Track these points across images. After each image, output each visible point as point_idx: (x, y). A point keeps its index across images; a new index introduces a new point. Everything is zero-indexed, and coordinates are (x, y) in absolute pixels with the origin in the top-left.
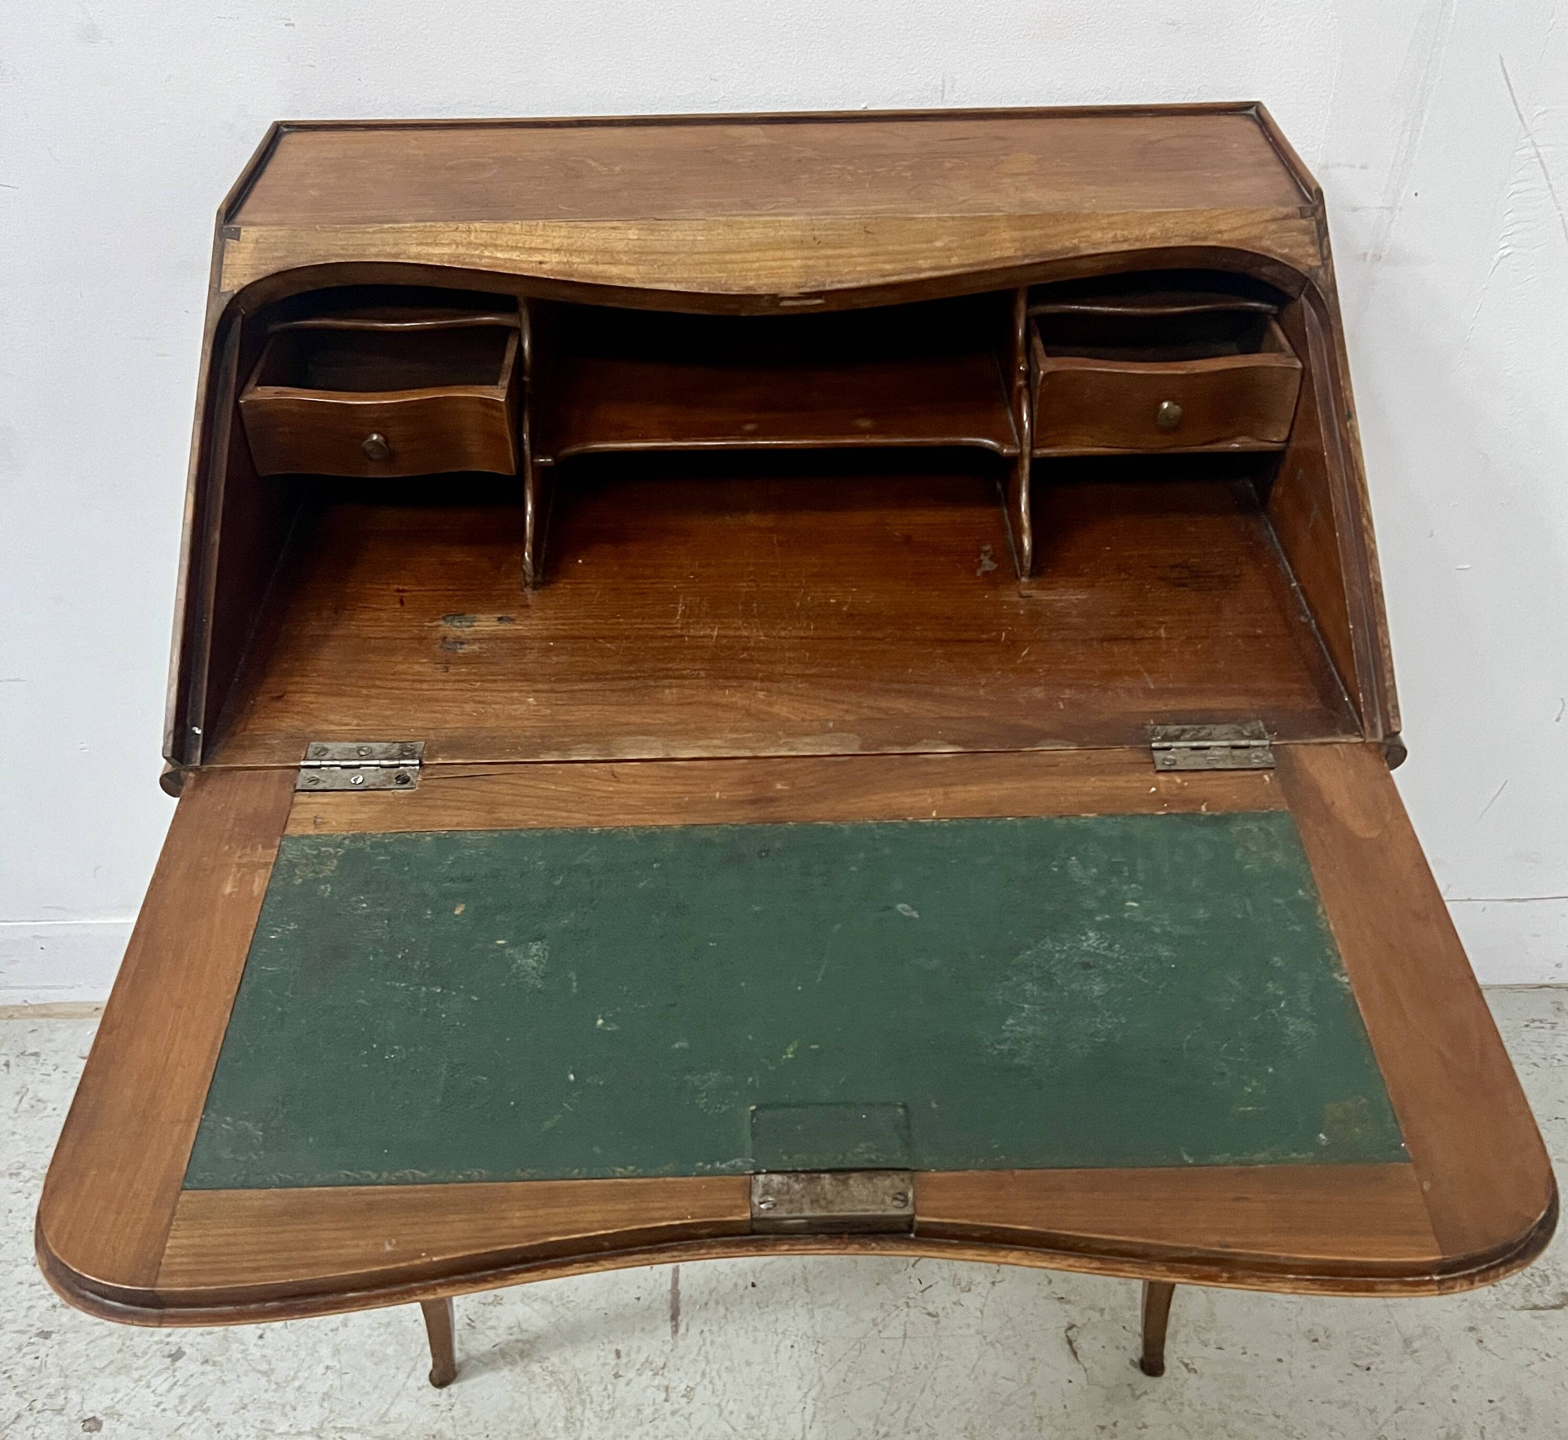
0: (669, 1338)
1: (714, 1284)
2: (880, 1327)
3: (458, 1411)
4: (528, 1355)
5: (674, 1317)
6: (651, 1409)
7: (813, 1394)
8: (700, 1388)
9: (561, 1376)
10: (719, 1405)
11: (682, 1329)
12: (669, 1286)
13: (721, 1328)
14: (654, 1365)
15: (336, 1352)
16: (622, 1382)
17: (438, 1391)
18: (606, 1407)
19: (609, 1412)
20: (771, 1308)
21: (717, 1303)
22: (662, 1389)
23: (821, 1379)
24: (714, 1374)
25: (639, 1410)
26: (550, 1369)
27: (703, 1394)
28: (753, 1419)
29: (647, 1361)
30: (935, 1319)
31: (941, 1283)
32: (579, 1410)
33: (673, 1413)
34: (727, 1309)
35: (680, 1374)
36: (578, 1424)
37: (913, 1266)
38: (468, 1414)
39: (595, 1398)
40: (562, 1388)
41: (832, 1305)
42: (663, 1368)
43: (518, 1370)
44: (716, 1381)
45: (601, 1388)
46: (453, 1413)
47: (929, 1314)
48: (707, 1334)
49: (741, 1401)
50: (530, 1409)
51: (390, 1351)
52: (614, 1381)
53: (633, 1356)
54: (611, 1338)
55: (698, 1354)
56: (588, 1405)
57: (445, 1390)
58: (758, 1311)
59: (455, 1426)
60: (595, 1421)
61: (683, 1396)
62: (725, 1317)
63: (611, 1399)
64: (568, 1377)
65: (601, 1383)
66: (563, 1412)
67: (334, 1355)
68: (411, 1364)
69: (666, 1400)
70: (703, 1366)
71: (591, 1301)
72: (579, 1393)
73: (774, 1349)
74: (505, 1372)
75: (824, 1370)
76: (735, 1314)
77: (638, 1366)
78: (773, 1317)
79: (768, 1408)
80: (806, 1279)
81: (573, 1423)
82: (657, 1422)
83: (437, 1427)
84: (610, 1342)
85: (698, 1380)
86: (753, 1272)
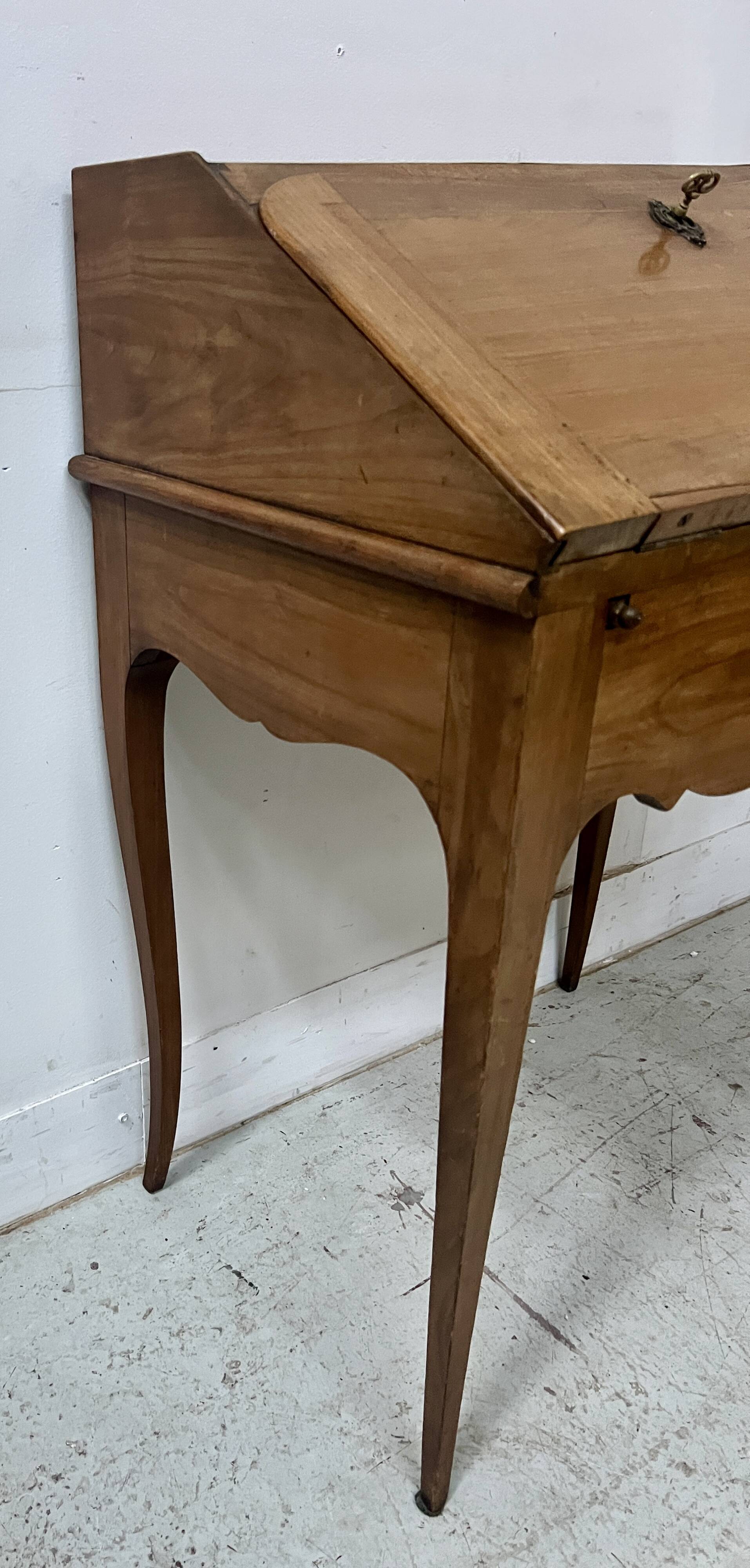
0: (572, 1354)
1: (557, 1294)
2: (705, 1256)
3: (477, 1526)
4: (481, 1438)
5: (558, 1336)
6: (626, 1418)
7: (722, 1332)
8: (641, 1380)
9: (527, 1438)
10: (670, 1383)
11: (575, 1343)
12: (527, 1315)
13: (601, 1323)
14: (587, 1382)
15: (308, 1542)
16: (578, 1411)
17: (440, 1517)
18: (592, 1441)
19: (597, 1442)
20: (618, 1287)
21: (576, 1306)
22: (615, 1397)
23: (714, 1319)
24: (637, 1361)
25: (618, 1427)
26: (511, 1437)
27: (647, 1383)
28: (705, 1379)
29: (578, 1383)
30: (733, 1231)
31: (706, 1204)
32: (573, 1458)
33: (646, 1412)
34: (589, 1307)
35: (614, 1376)
36: (584, 1468)
37: (674, 1202)
38: (489, 1522)
39: (575, 1439)
40: (539, 1447)
41: (656, 1260)
42: (597, 1381)
43: (486, 1455)
44: (646, 1366)
45: (569, 1427)
46: (475, 1529)
47: (725, 1229)
48: (597, 1335)
49: (680, 1370)
50: (534, 1483)
51: (358, 1510)
52: (573, 1415)
53: (564, 1385)
54: (529, 1381)
55: (609, 1354)
56: (576, 1448)
57: (445, 1514)
58: (612, 1295)
59: (490, 1541)
60: (593, 1457)
61: (637, 1394)
62: (594, 1314)
63: (587, 1431)
64: (532, 1435)
65: (565, 1424)
66: (564, 1467)
67: (309, 1547)
68: (389, 1509)
69: (628, 1405)
70: (623, 1360)
71: (480, 1361)
72: (558, 1442)
73: (656, 1317)
74: (478, 1465)
75: (708, 1310)
76: (599, 1306)
77: (576, 1392)
78: (627, 1294)
79: (705, 1363)
80: (616, 1252)
81: (581, 1471)
82: (643, 1426)
83: (474, 1551)
84: (533, 1385)
85: (633, 1373)
86: (574, 1267)
